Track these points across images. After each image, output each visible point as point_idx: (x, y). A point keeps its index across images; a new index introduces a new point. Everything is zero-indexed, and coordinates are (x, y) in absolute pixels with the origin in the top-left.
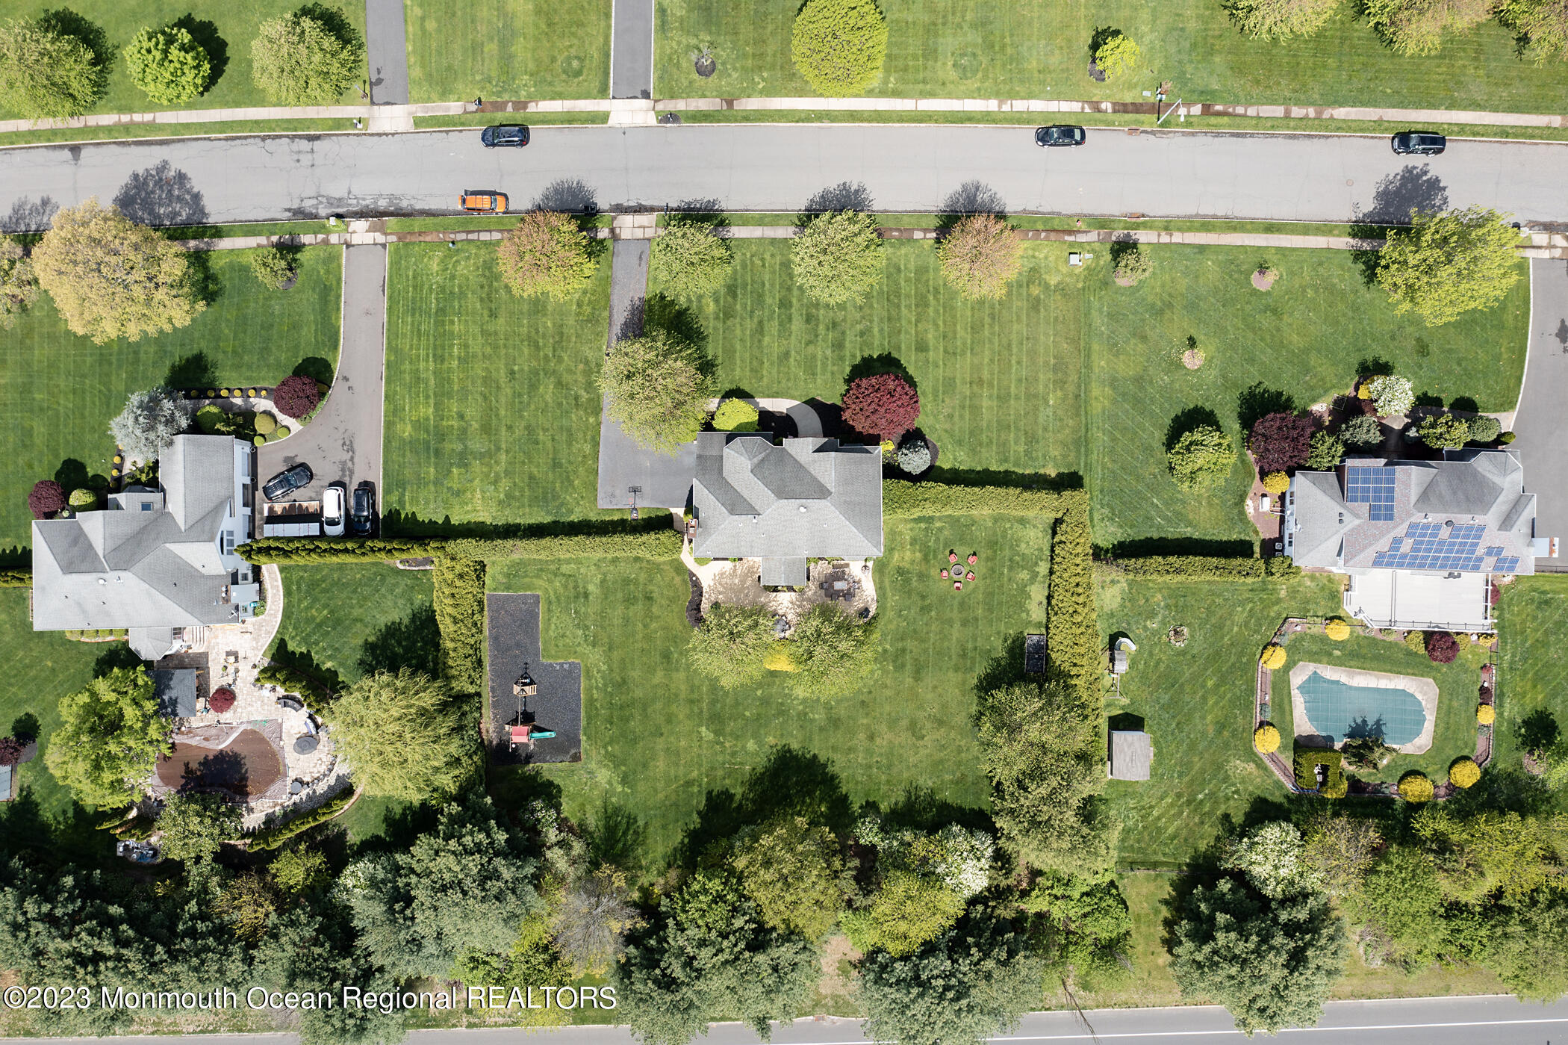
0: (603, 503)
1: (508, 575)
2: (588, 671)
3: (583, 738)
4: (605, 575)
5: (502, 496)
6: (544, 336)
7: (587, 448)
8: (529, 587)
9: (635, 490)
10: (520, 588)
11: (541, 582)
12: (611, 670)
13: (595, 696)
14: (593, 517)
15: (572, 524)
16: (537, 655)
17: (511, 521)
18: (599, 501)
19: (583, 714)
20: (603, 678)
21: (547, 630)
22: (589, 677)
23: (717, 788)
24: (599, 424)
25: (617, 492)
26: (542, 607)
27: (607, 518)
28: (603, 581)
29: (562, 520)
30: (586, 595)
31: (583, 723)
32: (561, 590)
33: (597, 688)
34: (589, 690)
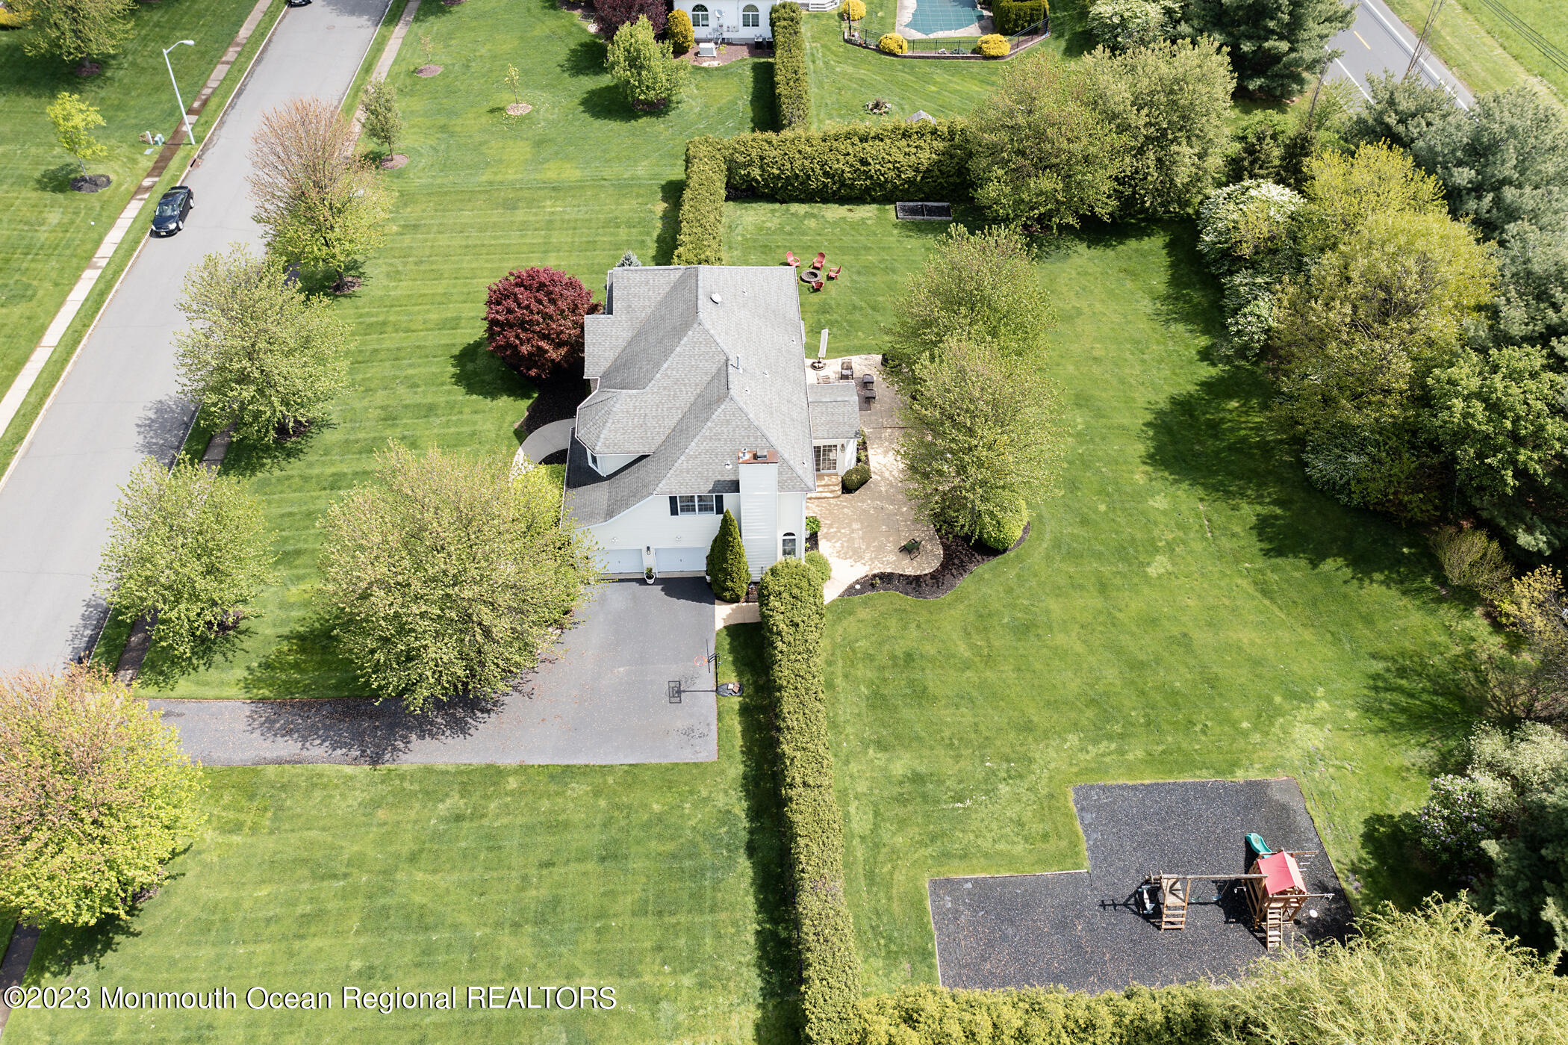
0: (707, 751)
1: (892, 957)
2: (1087, 771)
3: (1240, 776)
4: (865, 744)
5: (687, 980)
6: (292, 903)
7: (578, 789)
8: (917, 905)
9: (677, 692)
10: (923, 927)
11: (899, 877)
12: (1075, 726)
13: (1140, 754)
14: (736, 769)
15: (755, 813)
16: (1076, 880)
17: (750, 955)
18: (701, 757)
19: (1187, 779)
20: (1095, 742)
21: (1011, 860)
22: (1101, 769)
23: (1255, 545)
24: (522, 769)
25: (681, 724)
26: (958, 872)
27: (739, 742)
28: (881, 745)
29: (744, 836)
30: (917, 779)
31: (1205, 776)
32: (913, 831)
33: (1121, 752)
34: (1130, 769)
